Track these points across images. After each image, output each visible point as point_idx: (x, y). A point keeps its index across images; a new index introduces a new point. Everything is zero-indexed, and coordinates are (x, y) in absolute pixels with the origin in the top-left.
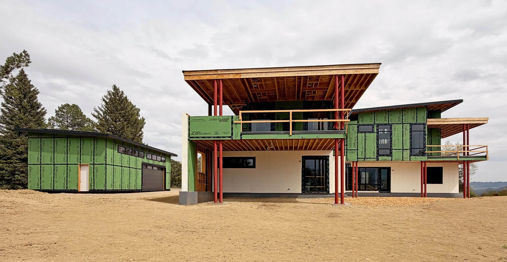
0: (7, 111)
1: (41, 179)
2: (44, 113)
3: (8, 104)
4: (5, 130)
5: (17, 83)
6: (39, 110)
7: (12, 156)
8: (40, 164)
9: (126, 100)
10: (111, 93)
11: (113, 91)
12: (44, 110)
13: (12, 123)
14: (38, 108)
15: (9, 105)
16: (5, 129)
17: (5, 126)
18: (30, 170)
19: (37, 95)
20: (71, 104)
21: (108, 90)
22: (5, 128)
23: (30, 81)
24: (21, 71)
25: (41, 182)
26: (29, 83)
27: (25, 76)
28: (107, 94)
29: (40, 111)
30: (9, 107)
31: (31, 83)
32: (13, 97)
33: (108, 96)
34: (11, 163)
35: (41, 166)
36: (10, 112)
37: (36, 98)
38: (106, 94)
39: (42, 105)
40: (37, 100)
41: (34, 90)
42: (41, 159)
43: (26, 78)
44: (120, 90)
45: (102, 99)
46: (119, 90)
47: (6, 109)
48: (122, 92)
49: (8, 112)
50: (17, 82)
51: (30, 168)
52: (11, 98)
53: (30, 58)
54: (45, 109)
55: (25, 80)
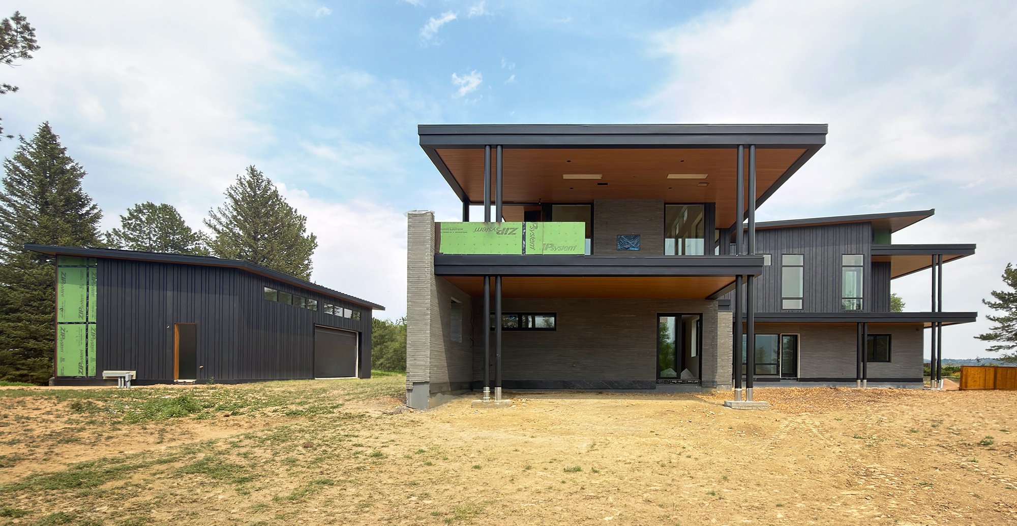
0: (11, 211)
1: (87, 355)
2: (95, 218)
3: (13, 194)
4: (5, 251)
5: (35, 151)
6: (84, 211)
7: (21, 306)
8: (85, 323)
9: (277, 196)
10: (245, 183)
11: (248, 178)
12: (96, 211)
13: (24, 236)
14: (83, 205)
15: (15, 198)
16: (6, 249)
17: (6, 243)
18: (63, 335)
19: (80, 180)
20: (158, 204)
21: (238, 175)
22: (5, 245)
23: (65, 149)
24: (44, 127)
25: (87, 362)
26: (63, 153)
27: (54, 137)
28: (237, 184)
29: (88, 213)
30: (16, 201)
31: (67, 154)
32: (25, 182)
33: (238, 188)
34: (19, 320)
35: (87, 326)
36: (18, 212)
37: (78, 184)
38: (235, 183)
39: (91, 199)
40: (80, 189)
41: (73, 169)
42: (87, 312)
43: (54, 142)
44: (263, 178)
45: (226, 192)
46: (262, 176)
47: (9, 205)
48: (269, 182)
49: (12, 213)
50: (35, 149)
51: (63, 331)
52: (20, 183)
53: (34, 38)
54: (99, 209)
55: (54, 146)
